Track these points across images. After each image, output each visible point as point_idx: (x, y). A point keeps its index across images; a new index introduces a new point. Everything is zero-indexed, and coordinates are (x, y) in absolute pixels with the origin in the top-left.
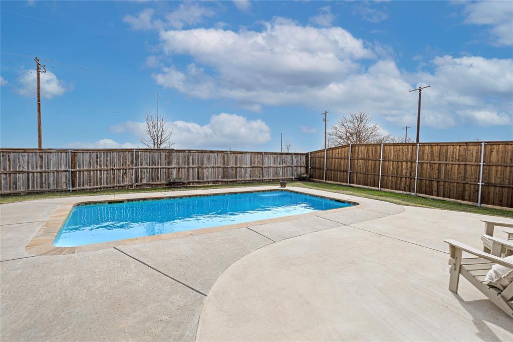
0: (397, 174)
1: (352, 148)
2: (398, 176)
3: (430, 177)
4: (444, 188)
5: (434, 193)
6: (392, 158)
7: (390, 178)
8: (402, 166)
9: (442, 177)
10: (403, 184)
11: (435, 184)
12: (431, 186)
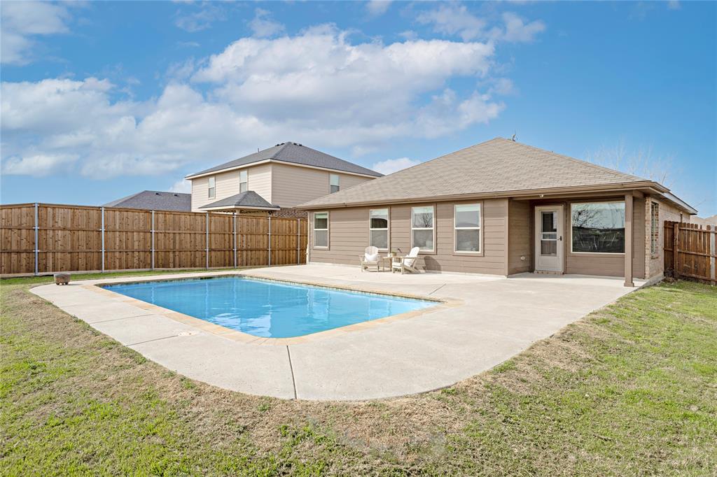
0: (127, 248)
1: (38, 210)
2: (128, 251)
3: (165, 248)
4: (179, 258)
5: (171, 265)
6: (118, 228)
7: (117, 254)
8: (133, 238)
9: (177, 247)
10: (136, 261)
11: (171, 255)
12: (166, 258)
